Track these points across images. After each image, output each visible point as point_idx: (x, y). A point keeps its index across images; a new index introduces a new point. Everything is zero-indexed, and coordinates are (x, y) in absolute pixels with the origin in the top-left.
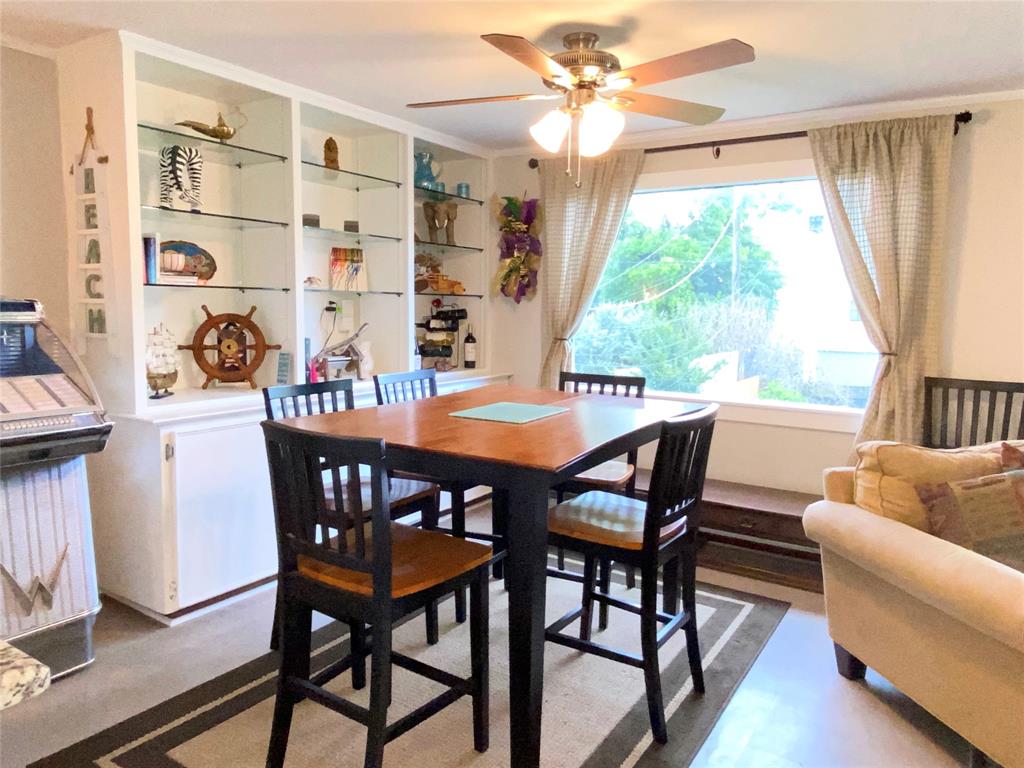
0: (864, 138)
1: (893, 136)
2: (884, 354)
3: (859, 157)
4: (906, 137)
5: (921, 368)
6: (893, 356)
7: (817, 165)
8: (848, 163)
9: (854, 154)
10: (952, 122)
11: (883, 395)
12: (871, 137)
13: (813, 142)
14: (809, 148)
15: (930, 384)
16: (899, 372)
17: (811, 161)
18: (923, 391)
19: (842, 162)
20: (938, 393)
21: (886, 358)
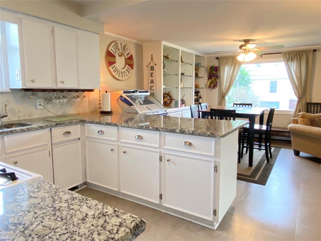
0: (294, 54)
1: (300, 54)
2: (298, 98)
3: (293, 58)
4: (303, 54)
5: (306, 101)
6: (300, 98)
7: (284, 59)
8: (290, 59)
9: (292, 57)
10: (312, 51)
11: (298, 107)
12: (296, 54)
13: (283, 55)
14: (282, 56)
15: (308, 104)
16: (302, 102)
17: (283, 58)
18: (306, 106)
19: (289, 59)
20: (309, 105)
21: (299, 99)
